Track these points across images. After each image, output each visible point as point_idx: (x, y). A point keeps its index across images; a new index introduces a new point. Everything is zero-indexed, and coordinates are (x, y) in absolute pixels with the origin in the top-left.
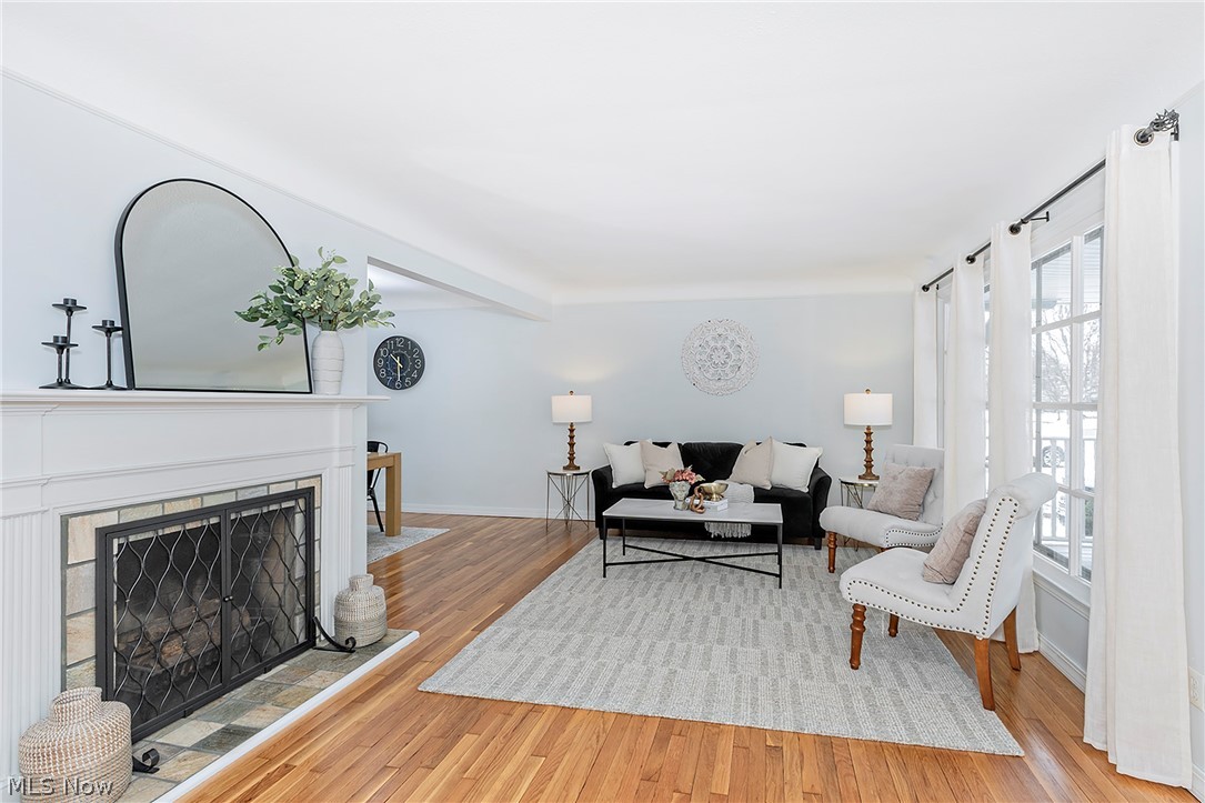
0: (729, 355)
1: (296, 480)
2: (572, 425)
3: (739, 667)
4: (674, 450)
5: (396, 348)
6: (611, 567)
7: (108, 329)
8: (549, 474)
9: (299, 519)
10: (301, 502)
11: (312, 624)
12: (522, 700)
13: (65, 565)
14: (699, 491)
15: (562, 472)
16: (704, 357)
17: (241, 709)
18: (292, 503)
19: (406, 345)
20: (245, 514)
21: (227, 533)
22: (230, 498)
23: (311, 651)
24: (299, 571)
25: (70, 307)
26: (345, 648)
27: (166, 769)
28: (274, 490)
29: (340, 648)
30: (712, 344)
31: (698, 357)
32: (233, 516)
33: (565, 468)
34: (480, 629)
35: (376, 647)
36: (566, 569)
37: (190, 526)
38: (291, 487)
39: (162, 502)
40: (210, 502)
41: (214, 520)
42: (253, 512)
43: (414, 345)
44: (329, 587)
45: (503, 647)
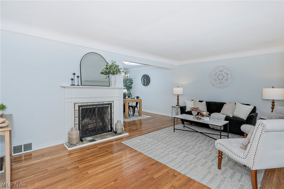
0: (224, 76)
1: (109, 102)
2: (178, 95)
3: (186, 158)
4: (204, 103)
5: (145, 77)
6: (176, 130)
7: (78, 77)
8: (172, 107)
9: (109, 108)
10: (110, 106)
11: (111, 128)
12: (135, 149)
13: (75, 110)
14: (200, 114)
15: (176, 106)
16: (216, 77)
17: (97, 137)
18: (108, 106)
19: (147, 76)
20: (100, 106)
21: (97, 110)
22: (97, 103)
23: (111, 132)
24: (109, 118)
25: (74, 74)
26: (116, 133)
27: (84, 142)
28: (105, 103)
29: (115, 133)
30: (219, 73)
31: (214, 77)
32: (98, 106)
33: (176, 105)
34: (139, 136)
35: (120, 134)
36: (167, 129)
37: (91, 107)
38: (108, 103)
39: (87, 103)
40: (94, 104)
41: (95, 107)
42: (101, 106)
43: (148, 76)
44: (115, 121)
45: (140, 140)
